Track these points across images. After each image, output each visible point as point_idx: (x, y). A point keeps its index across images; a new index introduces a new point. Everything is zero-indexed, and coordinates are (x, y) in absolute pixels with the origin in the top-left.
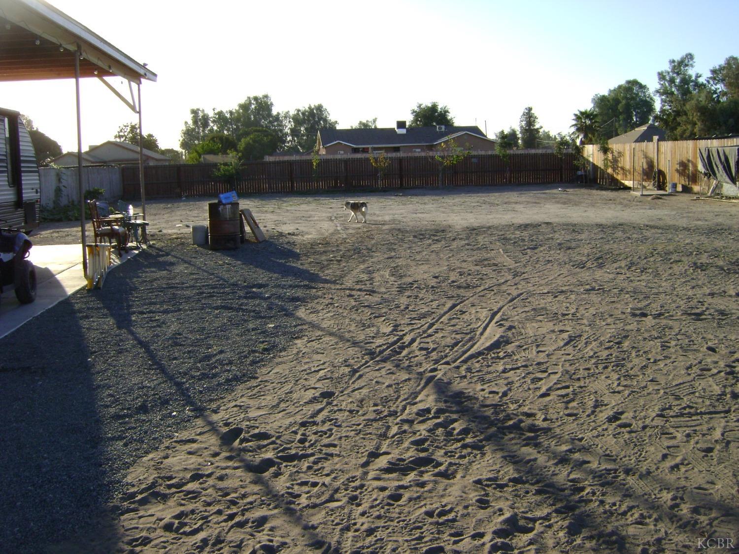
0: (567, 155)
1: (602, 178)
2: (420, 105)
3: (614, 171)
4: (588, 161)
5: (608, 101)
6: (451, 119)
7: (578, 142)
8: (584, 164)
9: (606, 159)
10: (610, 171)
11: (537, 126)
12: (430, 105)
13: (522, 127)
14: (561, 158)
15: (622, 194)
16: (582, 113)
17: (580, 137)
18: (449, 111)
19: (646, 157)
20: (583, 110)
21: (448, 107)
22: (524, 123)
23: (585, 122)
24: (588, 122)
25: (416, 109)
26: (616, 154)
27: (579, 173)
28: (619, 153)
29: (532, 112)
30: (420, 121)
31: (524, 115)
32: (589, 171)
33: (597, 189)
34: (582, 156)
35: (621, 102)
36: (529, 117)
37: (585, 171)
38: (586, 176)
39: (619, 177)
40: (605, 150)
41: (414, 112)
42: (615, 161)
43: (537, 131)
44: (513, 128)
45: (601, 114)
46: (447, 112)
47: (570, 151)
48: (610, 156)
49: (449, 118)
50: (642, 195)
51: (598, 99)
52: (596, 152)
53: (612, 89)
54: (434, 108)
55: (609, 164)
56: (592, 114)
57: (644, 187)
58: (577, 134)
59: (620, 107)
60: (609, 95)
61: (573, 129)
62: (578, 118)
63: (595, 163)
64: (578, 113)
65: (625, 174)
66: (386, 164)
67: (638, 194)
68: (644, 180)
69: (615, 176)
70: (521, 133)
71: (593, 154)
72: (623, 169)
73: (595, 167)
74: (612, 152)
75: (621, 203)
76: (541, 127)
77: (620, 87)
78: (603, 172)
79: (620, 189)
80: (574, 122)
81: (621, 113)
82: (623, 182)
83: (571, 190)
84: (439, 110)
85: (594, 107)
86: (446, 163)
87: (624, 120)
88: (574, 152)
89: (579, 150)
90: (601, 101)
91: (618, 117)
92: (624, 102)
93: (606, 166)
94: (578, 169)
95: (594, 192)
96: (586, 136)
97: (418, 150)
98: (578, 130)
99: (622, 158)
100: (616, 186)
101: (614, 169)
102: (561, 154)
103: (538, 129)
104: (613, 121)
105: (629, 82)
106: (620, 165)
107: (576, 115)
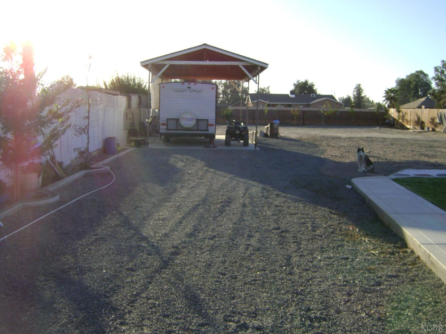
0: (381, 113)
1: (397, 124)
2: (299, 81)
3: (403, 121)
4: (391, 116)
5: (405, 82)
6: (315, 90)
7: (386, 106)
8: (389, 117)
9: (399, 116)
10: (401, 121)
11: (363, 95)
12: (304, 81)
13: (354, 95)
14: (378, 114)
15: (405, 131)
16: (389, 90)
17: (388, 103)
18: (315, 85)
19: (417, 115)
20: (390, 88)
21: (314, 83)
22: (355, 93)
23: (391, 95)
24: (392, 95)
25: (296, 83)
26: (404, 113)
27: (387, 121)
28: (405, 113)
29: (361, 87)
30: (298, 90)
31: (356, 88)
32: (391, 121)
33: (394, 129)
34: (388, 114)
35: (412, 83)
36: (359, 90)
37: (389, 121)
38: (390, 123)
39: (405, 124)
40: (399, 111)
41: (295, 84)
42: (403, 117)
43: (363, 97)
44: (349, 95)
45: (400, 89)
46: (314, 85)
47: (383, 111)
48: (401, 114)
49: (314, 89)
50: (414, 131)
51: (400, 81)
52: (395, 112)
53: (408, 75)
54: (306, 83)
55: (401, 118)
56: (395, 90)
57: (416, 129)
58: (386, 101)
59: (412, 86)
60: (406, 78)
61: (384, 98)
62: (387, 92)
63: (394, 117)
64: (387, 90)
65: (407, 123)
66: (298, 113)
67: (412, 131)
68: (416, 126)
69: (403, 123)
70: (354, 98)
71: (393, 113)
72: (407, 120)
73: (394, 119)
74: (402, 113)
75: (403, 134)
76: (365, 96)
77: (412, 74)
78: (397, 121)
79: (405, 129)
80: (385, 95)
81: (412, 89)
82: (406, 126)
83: (382, 129)
84: (309, 84)
85: (396, 85)
86: (326, 114)
87: (414, 93)
88: (384, 112)
89: (387, 111)
90: (401, 82)
91: (410, 92)
92: (414, 83)
93: (399, 118)
94: (386, 119)
95: (393, 130)
96: (391, 103)
97: (301, 107)
98: (387, 99)
99: (406, 116)
100: (403, 127)
101: (403, 120)
102: (378, 112)
103: (364, 96)
104: (406, 95)
105: (417, 72)
106: (405, 118)
107: (386, 91)
